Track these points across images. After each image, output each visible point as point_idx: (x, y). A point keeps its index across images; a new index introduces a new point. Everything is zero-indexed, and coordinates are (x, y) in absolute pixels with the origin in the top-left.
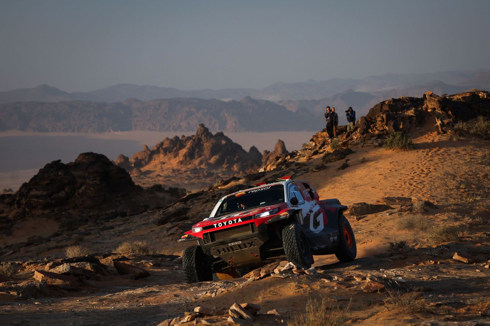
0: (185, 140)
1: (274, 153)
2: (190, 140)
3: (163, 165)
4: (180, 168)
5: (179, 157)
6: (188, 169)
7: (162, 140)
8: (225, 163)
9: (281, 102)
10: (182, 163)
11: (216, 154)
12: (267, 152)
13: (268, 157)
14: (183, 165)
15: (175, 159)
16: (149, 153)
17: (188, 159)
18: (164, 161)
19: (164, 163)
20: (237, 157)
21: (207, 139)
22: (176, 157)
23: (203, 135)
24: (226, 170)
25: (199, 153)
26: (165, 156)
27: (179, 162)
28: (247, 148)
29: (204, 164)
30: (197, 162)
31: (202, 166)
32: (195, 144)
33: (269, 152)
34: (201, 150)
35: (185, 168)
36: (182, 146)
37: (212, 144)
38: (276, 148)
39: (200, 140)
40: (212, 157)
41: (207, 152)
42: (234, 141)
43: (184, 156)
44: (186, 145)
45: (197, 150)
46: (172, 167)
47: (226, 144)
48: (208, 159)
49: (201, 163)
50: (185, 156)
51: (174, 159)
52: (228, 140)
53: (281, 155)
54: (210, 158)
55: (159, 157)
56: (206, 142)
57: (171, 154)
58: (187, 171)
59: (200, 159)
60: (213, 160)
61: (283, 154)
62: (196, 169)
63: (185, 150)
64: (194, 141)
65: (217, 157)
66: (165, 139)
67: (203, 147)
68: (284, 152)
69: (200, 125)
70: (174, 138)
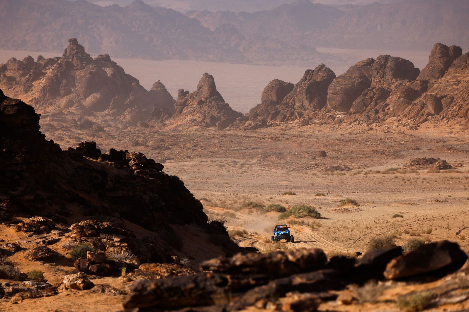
0: (43, 65)
1: (196, 95)
2: (53, 65)
5: (34, 92)
6: (48, 112)
7: (5, 62)
8: (110, 107)
11: (95, 92)
12: (183, 93)
13: (187, 101)
14: (40, 106)
15: (26, 95)
17: (48, 96)
20: (131, 98)
21: (82, 64)
22: (28, 91)
23: (75, 58)
24: (113, 118)
25: (67, 87)
26: (9, 88)
29: (75, 106)
30: (63, 101)
31: (72, 110)
32: (61, 72)
33: (187, 92)
34: (71, 82)
35: (43, 111)
36: (38, 75)
37: (91, 73)
38: (200, 88)
39: (69, 66)
40: (90, 95)
41: (80, 87)
43: (41, 90)
44: (46, 73)
45: (64, 82)
47: (113, 75)
48: (81, 99)
49: (70, 104)
50: (44, 90)
51: (24, 94)
52: (118, 70)
53: (207, 98)
54: (86, 96)
56: (81, 69)
57: (19, 87)
59: (68, 97)
60: (89, 100)
61: (210, 97)
62: (61, 113)
63: (43, 82)
64: (59, 67)
65: (97, 95)
66: (9, 61)
67: (74, 78)
68: (214, 93)
69: (71, 41)
70: (25, 59)
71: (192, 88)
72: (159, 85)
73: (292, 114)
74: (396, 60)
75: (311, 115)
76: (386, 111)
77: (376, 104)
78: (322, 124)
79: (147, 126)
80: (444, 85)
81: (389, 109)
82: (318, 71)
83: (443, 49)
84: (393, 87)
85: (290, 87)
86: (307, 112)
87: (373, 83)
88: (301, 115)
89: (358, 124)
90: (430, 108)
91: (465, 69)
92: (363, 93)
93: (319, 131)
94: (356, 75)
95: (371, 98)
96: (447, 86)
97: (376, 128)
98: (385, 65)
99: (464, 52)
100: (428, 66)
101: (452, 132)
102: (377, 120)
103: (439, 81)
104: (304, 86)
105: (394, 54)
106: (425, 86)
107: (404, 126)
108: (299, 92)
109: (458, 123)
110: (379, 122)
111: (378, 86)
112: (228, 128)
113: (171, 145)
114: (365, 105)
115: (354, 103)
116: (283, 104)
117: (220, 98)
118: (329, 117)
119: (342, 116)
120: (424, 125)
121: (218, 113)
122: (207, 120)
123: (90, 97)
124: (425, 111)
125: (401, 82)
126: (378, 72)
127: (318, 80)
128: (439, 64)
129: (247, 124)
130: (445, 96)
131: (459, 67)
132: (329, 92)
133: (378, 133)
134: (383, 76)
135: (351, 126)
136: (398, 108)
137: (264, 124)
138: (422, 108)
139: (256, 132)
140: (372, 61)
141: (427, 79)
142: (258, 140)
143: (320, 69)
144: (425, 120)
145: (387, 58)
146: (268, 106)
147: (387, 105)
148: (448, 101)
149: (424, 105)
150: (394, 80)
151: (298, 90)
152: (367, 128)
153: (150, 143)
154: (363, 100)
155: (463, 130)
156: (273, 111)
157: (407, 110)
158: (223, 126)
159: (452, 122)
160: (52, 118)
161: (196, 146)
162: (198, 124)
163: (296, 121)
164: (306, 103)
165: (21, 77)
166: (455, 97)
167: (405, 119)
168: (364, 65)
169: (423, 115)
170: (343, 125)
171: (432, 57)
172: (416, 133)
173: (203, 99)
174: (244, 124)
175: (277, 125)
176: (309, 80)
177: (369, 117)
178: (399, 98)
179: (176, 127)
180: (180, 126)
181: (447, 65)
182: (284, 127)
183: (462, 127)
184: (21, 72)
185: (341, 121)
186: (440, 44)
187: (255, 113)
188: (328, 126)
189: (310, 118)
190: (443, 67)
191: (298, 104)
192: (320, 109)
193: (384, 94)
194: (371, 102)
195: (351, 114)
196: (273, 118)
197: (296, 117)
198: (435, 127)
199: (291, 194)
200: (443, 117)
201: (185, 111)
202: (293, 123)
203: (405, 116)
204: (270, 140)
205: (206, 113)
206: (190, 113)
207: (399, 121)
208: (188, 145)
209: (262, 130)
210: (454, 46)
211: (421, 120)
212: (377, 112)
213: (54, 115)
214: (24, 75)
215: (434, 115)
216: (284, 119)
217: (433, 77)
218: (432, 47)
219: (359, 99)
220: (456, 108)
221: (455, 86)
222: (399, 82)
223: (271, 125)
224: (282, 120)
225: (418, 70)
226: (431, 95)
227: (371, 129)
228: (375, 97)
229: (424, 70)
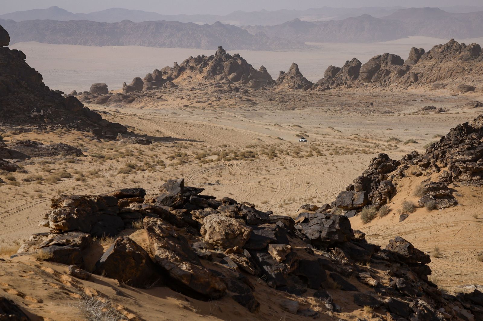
0: (207, 59)
1: (289, 74)
2: (212, 59)
3: (191, 79)
4: (204, 82)
5: (204, 73)
6: (212, 83)
7: (188, 59)
8: (241, 79)
10: (206, 78)
11: (234, 72)
12: (282, 73)
13: (284, 76)
14: (207, 80)
15: (200, 75)
16: (178, 68)
17: (211, 75)
18: (191, 76)
19: (191, 77)
20: (251, 75)
21: (227, 59)
22: (201, 73)
24: (243, 85)
25: (220, 70)
26: (192, 72)
27: (204, 77)
28: (257, 67)
29: (224, 79)
30: (219, 77)
31: (224, 81)
32: (217, 63)
33: (284, 72)
34: (222, 68)
35: (209, 82)
36: (205, 65)
37: (231, 63)
38: (291, 70)
39: (221, 60)
41: (226, 70)
42: (248, 62)
44: (209, 64)
45: (219, 68)
46: (198, 81)
47: (242, 64)
48: (227, 76)
49: (222, 79)
50: (209, 72)
52: (244, 61)
53: (295, 75)
54: (229, 74)
55: (186, 73)
56: (226, 61)
57: (197, 71)
58: (212, 85)
59: (221, 75)
60: (231, 77)
61: (297, 74)
62: (219, 83)
63: (208, 68)
64: (215, 61)
65: (235, 74)
66: (190, 58)
67: (223, 66)
68: (298, 73)
69: (219, 47)
70: (197, 57)
71: (287, 71)
72: (263, 68)
73: (341, 83)
74: (393, 56)
75: (351, 83)
76: (390, 80)
77: (384, 77)
78: (357, 87)
79: (265, 89)
80: (417, 67)
81: (391, 80)
82: (353, 62)
83: (416, 50)
84: (392, 69)
85: (338, 69)
86: (349, 81)
87: (381, 67)
88: (346, 83)
89: (376, 87)
90: (412, 79)
91: (427, 60)
92: (377, 72)
93: (357, 91)
94: (373, 63)
95: (381, 74)
96: (419, 68)
97: (386, 89)
98: (387, 58)
99: (426, 52)
100: (409, 58)
101: (426, 91)
102: (385, 85)
103: (415, 66)
104: (347, 69)
105: (391, 53)
106: (408, 68)
107: (400, 88)
108: (344, 72)
109: (427, 86)
110: (386, 86)
111: (384, 68)
112: (309, 90)
113: (288, 100)
114: (379, 78)
115: (373, 77)
116: (336, 78)
117: (301, 75)
118: (361, 84)
119: (367, 83)
120: (410, 87)
121: (301, 82)
122: (296, 86)
123: (231, 75)
124: (410, 80)
125: (396, 66)
126: (384, 62)
127: (353, 66)
128: (415, 57)
129: (318, 88)
130: (419, 73)
131: (424, 58)
132: (360, 71)
133: (387, 92)
134: (386, 63)
135: (372, 88)
136: (396, 79)
137: (328, 88)
138: (408, 79)
139: (325, 92)
140: (380, 56)
141: (409, 65)
142: (330, 96)
143: (354, 60)
144: (410, 85)
145: (388, 55)
146: (328, 79)
147: (390, 78)
148: (421, 75)
149: (409, 78)
150: (392, 65)
151: (343, 71)
152: (381, 89)
153: (277, 99)
154: (377, 75)
155: (431, 89)
156: (331, 82)
157: (400, 80)
158: (306, 89)
159: (423, 86)
160: (215, 86)
161: (300, 100)
162: (292, 88)
163: (344, 86)
164: (348, 77)
165: (196, 65)
166: (424, 73)
167: (400, 84)
168: (377, 58)
169: (408, 82)
170: (368, 88)
171: (411, 54)
172: (407, 91)
173: (293, 76)
174: (317, 88)
175: (334, 88)
176: (349, 66)
177: (381, 84)
178: (396, 74)
179: (281, 90)
180: (283, 89)
181: (418, 58)
182: (338, 89)
183: (430, 88)
184: (196, 63)
185: (367, 86)
186: (414, 48)
187: (322, 82)
188: (361, 88)
189: (351, 85)
190: (416, 59)
191: (344, 78)
192: (355, 80)
193: (388, 72)
194: (382, 76)
195: (372, 82)
196: (332, 84)
197: (344, 84)
198: (416, 88)
199: (390, 129)
200: (419, 83)
201: (284, 81)
202: (343, 87)
203: (400, 83)
204: (335, 96)
205: (295, 82)
206: (287, 83)
207: (397, 85)
208: (297, 100)
209: (328, 91)
210: (421, 49)
211: (408, 85)
212: (385, 81)
213: (216, 84)
214: (198, 65)
215: (414, 82)
216: (338, 85)
217: (412, 63)
218: (410, 49)
219: (376, 75)
220: (425, 79)
221: (423, 68)
222: (394, 66)
223: (332, 88)
224: (337, 86)
225: (403, 60)
226: (413, 73)
227: (384, 90)
228: (384, 74)
229: (407, 60)
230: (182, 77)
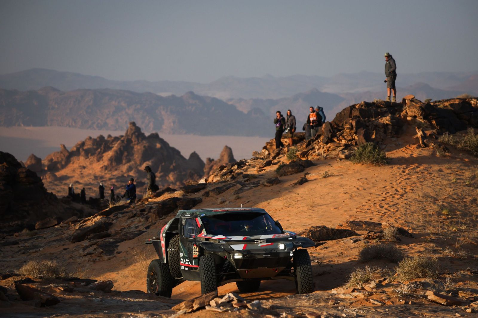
0: (111, 141)
1: (219, 162)
2: (117, 141)
3: (83, 170)
4: (103, 174)
5: (104, 161)
6: (114, 176)
7: (83, 140)
8: (159, 172)
9: (231, 100)
10: (106, 169)
11: (148, 160)
12: (210, 160)
13: (212, 166)
14: (108, 171)
15: (98, 163)
16: (67, 154)
17: (114, 164)
18: (85, 165)
19: (84, 168)
20: (174, 164)
21: (138, 140)
22: (100, 160)
23: (134, 136)
24: (160, 179)
25: (128, 157)
26: (86, 159)
27: (102, 167)
28: (186, 155)
29: (133, 171)
30: (124, 168)
31: (131, 173)
32: (124, 147)
33: (213, 160)
34: (130, 154)
35: (110, 175)
36: (108, 148)
37: (144, 147)
38: (222, 156)
39: (129, 141)
40: (144, 162)
41: (137, 157)
42: (171, 145)
43: (109, 160)
44: (113, 147)
45: (126, 154)
46: (94, 173)
47: (161, 148)
48: (138, 165)
49: (130, 169)
50: (111, 160)
51: (96, 163)
52: (165, 144)
53: (227, 164)
54: (141, 165)
55: (78, 160)
56: (138, 144)
57: (94, 157)
58: (112, 179)
59: (128, 164)
62: (123, 176)
63: (111, 153)
64: (122, 143)
65: (149, 163)
66: (87, 139)
67: (133, 151)
69: (131, 123)
70: (98, 137)
72: (194, 156)
123: (144, 164)
184: (95, 147)
213: (118, 177)
230: (72, 167)
